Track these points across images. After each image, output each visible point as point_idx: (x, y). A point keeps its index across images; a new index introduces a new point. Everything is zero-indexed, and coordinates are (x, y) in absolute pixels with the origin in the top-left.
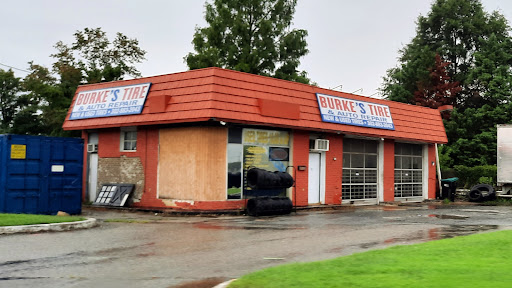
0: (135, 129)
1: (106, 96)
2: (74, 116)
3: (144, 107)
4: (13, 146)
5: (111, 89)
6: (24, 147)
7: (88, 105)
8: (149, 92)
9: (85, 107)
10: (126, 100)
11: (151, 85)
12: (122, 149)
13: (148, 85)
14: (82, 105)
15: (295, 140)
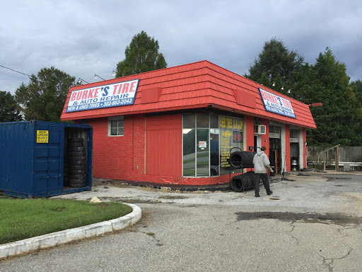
0: (122, 118)
1: (96, 92)
2: (69, 109)
3: (135, 99)
4: (38, 131)
5: (101, 87)
6: (47, 132)
7: (81, 100)
8: (138, 86)
9: (79, 102)
10: (116, 95)
11: (139, 81)
12: (109, 135)
13: (137, 81)
14: (76, 100)
15: (247, 126)
